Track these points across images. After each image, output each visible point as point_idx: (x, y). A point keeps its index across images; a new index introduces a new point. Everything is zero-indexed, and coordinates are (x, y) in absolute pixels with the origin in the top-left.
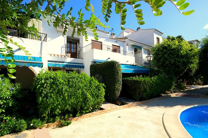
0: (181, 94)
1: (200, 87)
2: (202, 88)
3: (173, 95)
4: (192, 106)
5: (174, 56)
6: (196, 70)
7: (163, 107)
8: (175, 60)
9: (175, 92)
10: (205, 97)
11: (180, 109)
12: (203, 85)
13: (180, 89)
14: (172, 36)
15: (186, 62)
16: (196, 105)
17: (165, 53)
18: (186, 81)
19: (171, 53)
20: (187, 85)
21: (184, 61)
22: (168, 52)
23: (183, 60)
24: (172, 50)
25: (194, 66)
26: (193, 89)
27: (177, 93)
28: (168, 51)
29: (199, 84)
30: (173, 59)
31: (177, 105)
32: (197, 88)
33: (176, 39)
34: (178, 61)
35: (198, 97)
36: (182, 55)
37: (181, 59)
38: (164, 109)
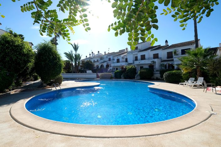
0: (20, 90)
1: (33, 82)
2: (34, 83)
3: (12, 92)
4: (32, 97)
5: (16, 53)
6: (31, 68)
7: (5, 105)
8: (17, 57)
9: (13, 89)
10: (38, 89)
11: (23, 102)
12: (34, 81)
13: (18, 86)
14: (14, 32)
15: (27, 61)
16: (34, 96)
17: (8, 48)
18: (22, 78)
19: (13, 50)
20: (23, 82)
21: (25, 60)
22: (11, 48)
23: (24, 58)
24: (15, 46)
25: (31, 65)
26: (28, 84)
27: (16, 90)
28: (11, 46)
29: (32, 81)
30: (15, 56)
31: (19, 100)
32: (30, 83)
33: (18, 36)
34: (20, 59)
35: (34, 90)
36: (24, 54)
37: (22, 57)
38: (8, 106)
